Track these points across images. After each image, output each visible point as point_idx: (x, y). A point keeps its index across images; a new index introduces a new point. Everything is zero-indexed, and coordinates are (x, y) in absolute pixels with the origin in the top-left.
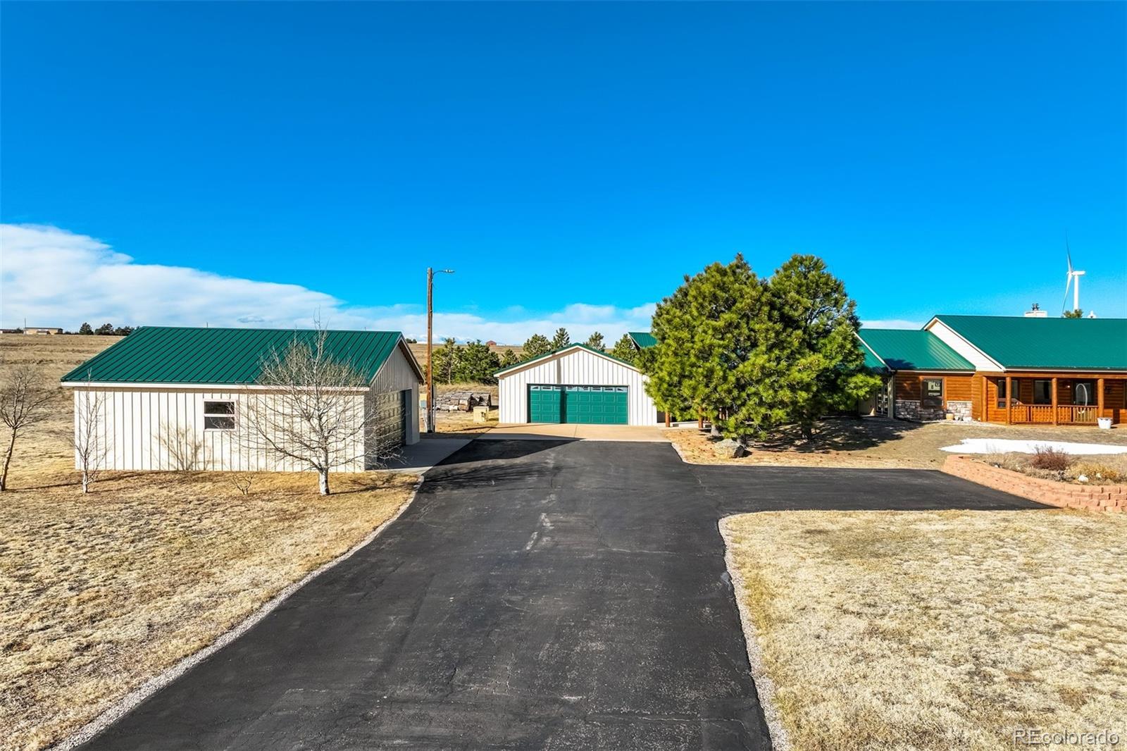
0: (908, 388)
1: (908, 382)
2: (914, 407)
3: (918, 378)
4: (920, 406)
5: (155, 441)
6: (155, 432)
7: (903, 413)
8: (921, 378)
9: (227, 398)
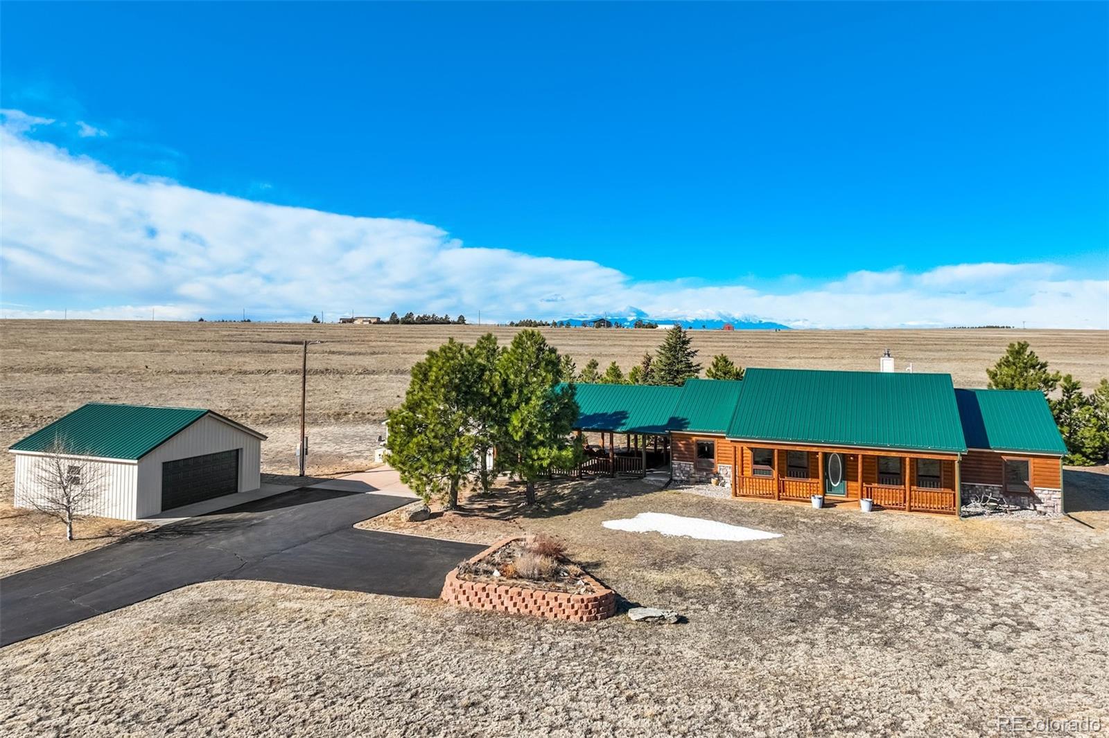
0: (683, 449)
1: (683, 443)
2: (687, 471)
3: (691, 439)
4: (694, 467)
7: (678, 475)
8: (694, 439)
9: (77, 464)
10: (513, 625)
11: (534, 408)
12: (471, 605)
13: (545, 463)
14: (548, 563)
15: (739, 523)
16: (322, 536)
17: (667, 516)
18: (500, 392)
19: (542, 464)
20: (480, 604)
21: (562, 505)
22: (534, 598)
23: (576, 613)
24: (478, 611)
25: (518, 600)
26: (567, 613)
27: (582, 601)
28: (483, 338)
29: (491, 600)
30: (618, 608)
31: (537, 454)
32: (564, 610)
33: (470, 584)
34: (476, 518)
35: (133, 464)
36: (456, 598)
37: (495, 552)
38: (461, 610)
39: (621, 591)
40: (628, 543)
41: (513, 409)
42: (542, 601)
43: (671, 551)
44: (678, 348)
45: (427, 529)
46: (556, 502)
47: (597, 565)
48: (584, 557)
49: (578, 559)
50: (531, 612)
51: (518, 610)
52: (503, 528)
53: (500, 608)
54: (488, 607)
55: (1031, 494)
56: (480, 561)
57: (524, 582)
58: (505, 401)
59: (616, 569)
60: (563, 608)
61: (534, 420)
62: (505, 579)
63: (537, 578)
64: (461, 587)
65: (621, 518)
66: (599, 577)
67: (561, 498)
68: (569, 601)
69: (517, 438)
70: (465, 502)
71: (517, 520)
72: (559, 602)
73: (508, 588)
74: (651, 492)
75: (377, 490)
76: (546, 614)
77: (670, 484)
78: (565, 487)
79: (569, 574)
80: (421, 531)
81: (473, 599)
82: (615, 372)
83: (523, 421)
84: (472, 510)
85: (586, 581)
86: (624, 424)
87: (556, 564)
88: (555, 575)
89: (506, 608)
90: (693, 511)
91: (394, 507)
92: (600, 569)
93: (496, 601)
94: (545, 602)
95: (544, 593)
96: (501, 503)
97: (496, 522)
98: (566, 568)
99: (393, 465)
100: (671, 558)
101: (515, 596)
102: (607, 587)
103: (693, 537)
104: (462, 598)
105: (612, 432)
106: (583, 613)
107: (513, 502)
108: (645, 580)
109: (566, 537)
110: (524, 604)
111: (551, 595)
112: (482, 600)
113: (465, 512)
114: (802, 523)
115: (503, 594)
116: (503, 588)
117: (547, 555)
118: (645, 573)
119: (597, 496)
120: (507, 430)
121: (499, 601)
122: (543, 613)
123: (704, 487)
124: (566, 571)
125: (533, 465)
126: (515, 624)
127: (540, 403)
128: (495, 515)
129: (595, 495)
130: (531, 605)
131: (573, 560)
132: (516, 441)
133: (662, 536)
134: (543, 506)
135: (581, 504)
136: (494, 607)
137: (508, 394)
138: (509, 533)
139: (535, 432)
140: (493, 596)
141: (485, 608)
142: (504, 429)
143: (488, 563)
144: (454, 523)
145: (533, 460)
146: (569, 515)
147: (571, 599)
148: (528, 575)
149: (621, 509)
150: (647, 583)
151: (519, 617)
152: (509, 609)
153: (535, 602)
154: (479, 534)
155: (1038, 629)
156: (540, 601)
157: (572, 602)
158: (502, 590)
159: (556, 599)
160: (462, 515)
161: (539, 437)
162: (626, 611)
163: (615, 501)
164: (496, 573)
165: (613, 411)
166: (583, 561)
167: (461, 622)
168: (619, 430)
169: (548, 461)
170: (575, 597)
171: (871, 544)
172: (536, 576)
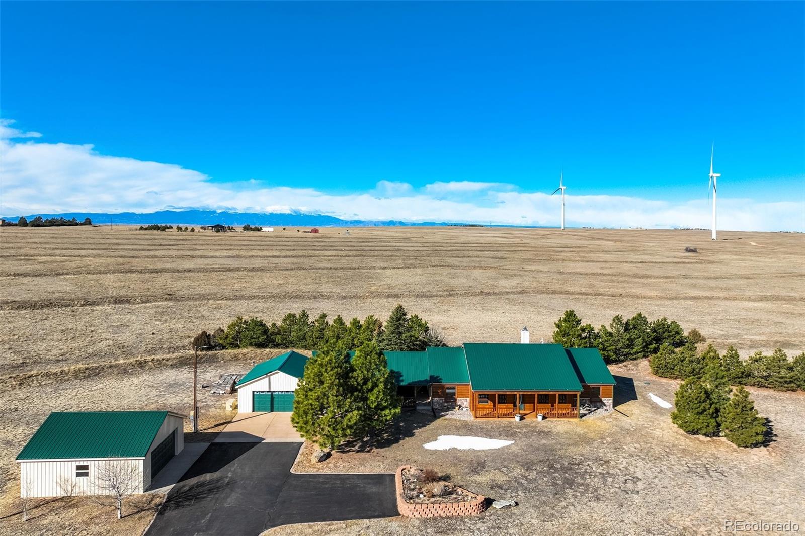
0: (439, 392)
1: (439, 389)
2: (441, 402)
4: (445, 401)
5: (55, 484)
6: (55, 481)
7: (436, 405)
8: (445, 387)
15: (491, 437)
16: (283, 484)
17: (452, 436)
22: (454, 508)
23: (475, 511)
25: (445, 510)
27: (477, 505)
29: (431, 512)
34: (350, 453)
36: (412, 514)
42: (458, 508)
43: (472, 461)
50: (452, 514)
51: (446, 514)
54: (431, 516)
55: (601, 401)
56: (404, 489)
60: (468, 510)
62: (428, 498)
64: (415, 508)
72: (466, 507)
73: (439, 505)
75: (263, 439)
79: (449, 488)
82: (339, 321)
89: (440, 514)
93: (434, 512)
95: (457, 504)
97: (366, 455)
100: (476, 465)
103: (476, 449)
104: (416, 513)
108: (478, 482)
110: (449, 511)
111: (461, 505)
112: (427, 513)
114: (518, 432)
115: (438, 508)
118: (474, 478)
121: (436, 512)
122: (459, 514)
133: (460, 451)
136: (434, 515)
144: (345, 459)
149: (426, 435)
150: (481, 484)
155: (641, 480)
157: (472, 507)
159: (464, 506)
162: (491, 504)
163: (419, 430)
164: (421, 496)
168: (402, 384)
170: (473, 504)
171: (554, 441)
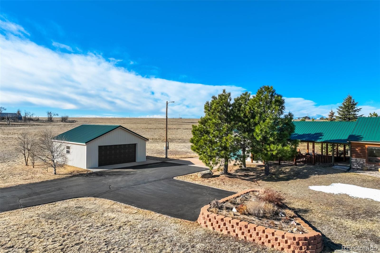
0: (359, 151)
1: (358, 148)
2: (362, 163)
3: (364, 146)
4: (366, 162)
7: (355, 165)
8: (366, 146)
9: (69, 145)
10: (239, 249)
11: (268, 124)
12: (214, 228)
13: (274, 153)
14: (271, 207)
16: (155, 181)
18: (249, 116)
19: (272, 153)
20: (219, 229)
21: (285, 176)
22: (257, 231)
23: (289, 247)
24: (217, 234)
25: (245, 230)
26: (281, 246)
27: (294, 239)
28: (243, 94)
29: (227, 228)
30: (325, 247)
31: (270, 148)
32: (279, 243)
33: (214, 215)
34: (236, 179)
35: (84, 145)
36: (205, 223)
37: (238, 197)
38: (206, 232)
39: (325, 232)
40: (327, 199)
41: (255, 124)
42: (262, 234)
43: (359, 208)
44: (350, 107)
45: (208, 182)
46: (281, 174)
47: (306, 211)
48: (297, 205)
49: (293, 206)
50: (254, 240)
51: (245, 237)
52: (249, 185)
53: (233, 234)
54: (225, 232)
56: (227, 201)
57: (253, 218)
58: (252, 120)
59: (320, 215)
60: (278, 241)
61: (268, 130)
62: (239, 214)
63: (262, 216)
64: (208, 216)
65: (321, 185)
66: (307, 219)
67: (284, 173)
68: (283, 237)
69: (258, 139)
70: (234, 172)
71: (258, 182)
72: (275, 236)
73: (238, 221)
74: (339, 173)
75: (194, 164)
76: (265, 244)
77: (350, 170)
78: (287, 169)
79: (285, 215)
80: (206, 183)
81: (215, 225)
83: (261, 130)
84: (235, 175)
85: (297, 222)
86: (321, 139)
87: (276, 208)
88: (275, 215)
89: (237, 235)
90: (371, 184)
91: (197, 171)
92: (308, 214)
93: (230, 229)
94: (264, 235)
95: (264, 228)
96: (252, 173)
97: (246, 182)
98: (284, 211)
99: (194, 150)
100: (360, 212)
101: (243, 228)
102: (314, 229)
104: (208, 223)
105: (314, 142)
106: (295, 248)
107: (258, 173)
108: (344, 226)
109: (286, 192)
110: (249, 234)
111: (269, 231)
112: (221, 227)
113: (231, 176)
115: (235, 225)
116: (236, 221)
117: (270, 202)
118: (342, 221)
119: (306, 173)
120: (253, 135)
121: (232, 229)
122: (263, 243)
123: (374, 172)
124: (284, 214)
125: (267, 153)
126: (241, 248)
127: (271, 121)
128: (247, 178)
129: (304, 173)
130: (254, 235)
131: (289, 206)
132: (258, 141)
133: (350, 197)
134: (274, 176)
135: (296, 176)
136: (229, 232)
137: (253, 117)
138: (252, 188)
139: (268, 136)
140: (228, 225)
141: (223, 232)
142: (251, 134)
143: (231, 203)
144: (224, 181)
145: (268, 151)
146: (288, 181)
147: (285, 236)
148: (255, 214)
149: (320, 180)
150: (345, 228)
151: (245, 243)
152: (239, 236)
153: (258, 234)
154: (235, 187)
156: (261, 234)
157: (286, 239)
158: (234, 222)
159: (273, 234)
160: (229, 177)
161: (270, 139)
162: (332, 251)
163: (317, 176)
164: (234, 210)
165: (314, 133)
166: (296, 207)
167: (203, 240)
168: (318, 141)
169: (276, 152)
170: (288, 235)
172: (261, 215)
